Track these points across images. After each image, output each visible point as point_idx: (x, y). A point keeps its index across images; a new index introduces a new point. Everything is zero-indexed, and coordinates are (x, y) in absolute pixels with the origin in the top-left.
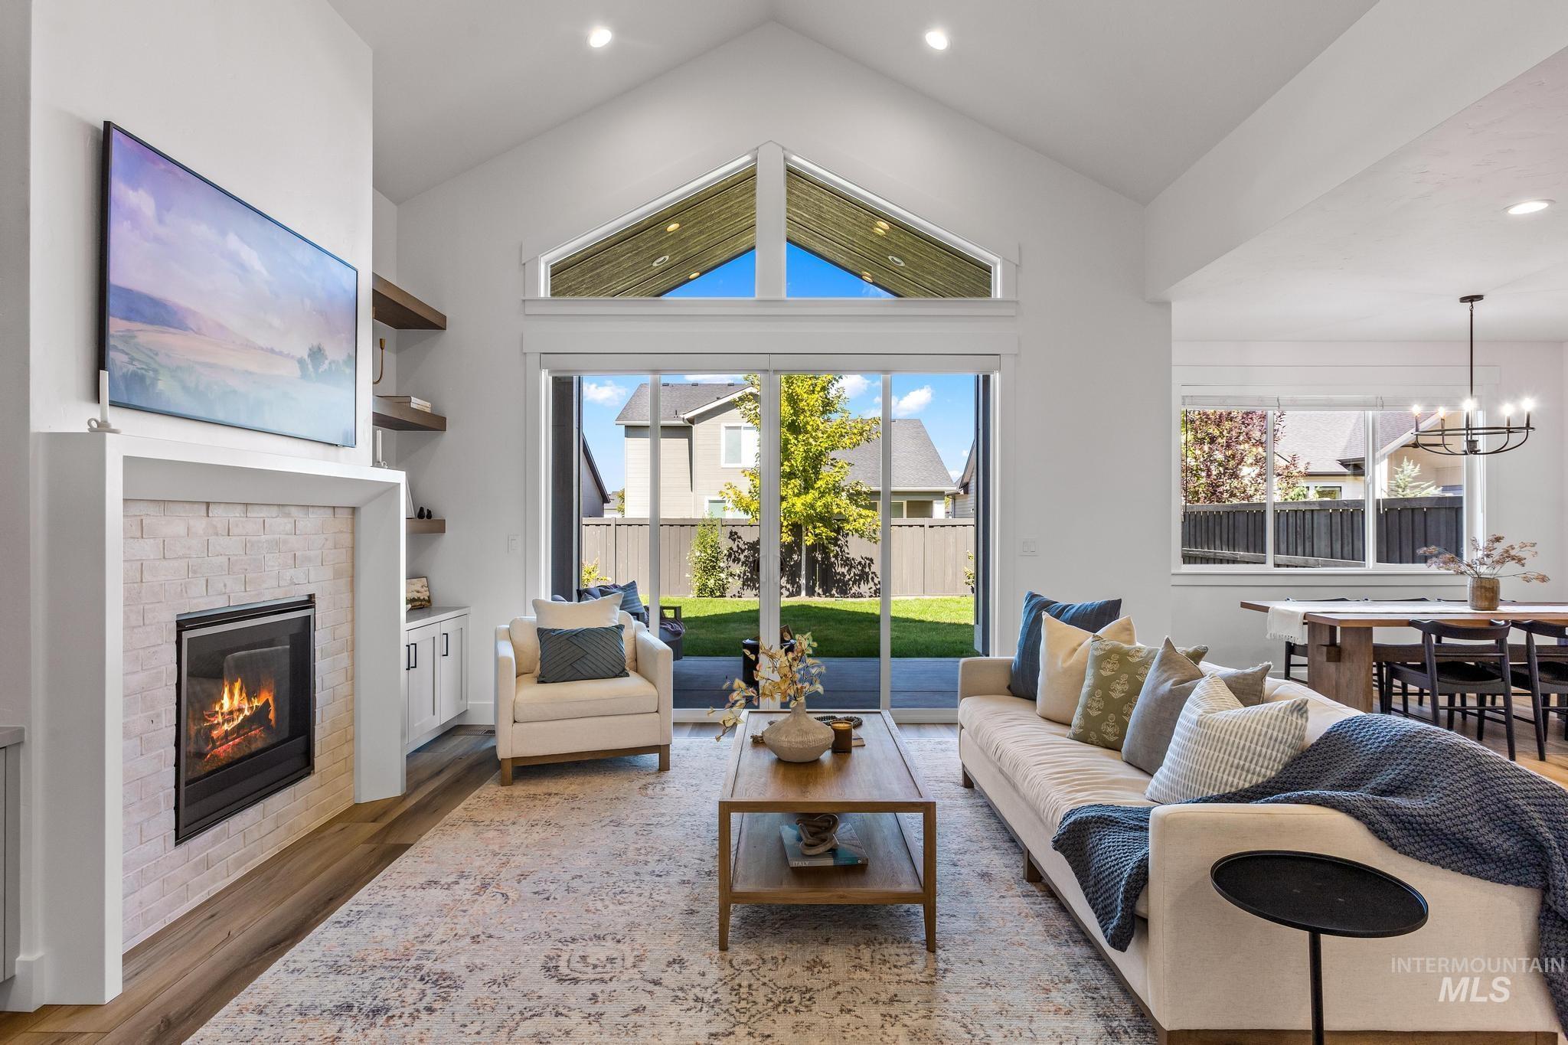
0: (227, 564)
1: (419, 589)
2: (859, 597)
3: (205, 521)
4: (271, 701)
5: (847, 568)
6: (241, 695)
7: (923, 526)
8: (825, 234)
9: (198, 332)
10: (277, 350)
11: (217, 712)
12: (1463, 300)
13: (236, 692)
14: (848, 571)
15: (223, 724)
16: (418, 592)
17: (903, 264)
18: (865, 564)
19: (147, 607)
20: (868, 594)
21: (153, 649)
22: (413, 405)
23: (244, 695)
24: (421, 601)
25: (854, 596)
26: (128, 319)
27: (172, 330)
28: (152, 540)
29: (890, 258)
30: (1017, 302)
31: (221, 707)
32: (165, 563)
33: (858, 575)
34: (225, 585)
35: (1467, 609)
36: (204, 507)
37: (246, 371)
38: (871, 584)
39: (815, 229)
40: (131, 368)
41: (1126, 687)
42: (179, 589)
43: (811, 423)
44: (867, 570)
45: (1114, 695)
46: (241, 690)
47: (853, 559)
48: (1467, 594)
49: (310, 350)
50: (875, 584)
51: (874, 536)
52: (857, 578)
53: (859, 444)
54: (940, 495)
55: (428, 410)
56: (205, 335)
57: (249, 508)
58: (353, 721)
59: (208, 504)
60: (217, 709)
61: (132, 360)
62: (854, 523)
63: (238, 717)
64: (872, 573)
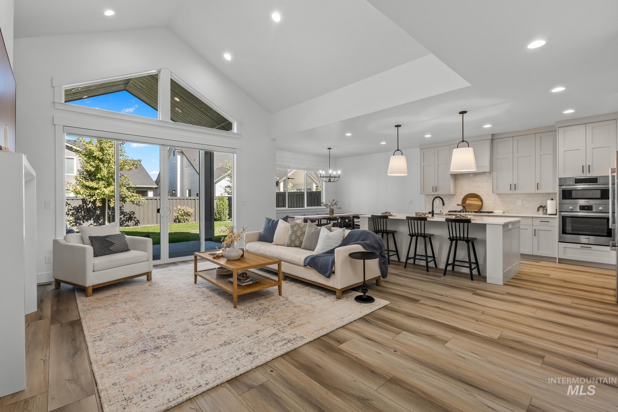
2: (128, 226)
5: (123, 215)
7: (157, 199)
8: (150, 95)
12: (328, 149)
14: (123, 217)
17: (181, 112)
18: (131, 214)
20: (132, 225)
25: (126, 226)
29: (176, 109)
30: (240, 134)
33: (128, 218)
35: (328, 215)
38: (133, 221)
39: (146, 92)
41: (301, 233)
43: (113, 160)
44: (132, 216)
45: (298, 235)
47: (126, 212)
48: (328, 212)
50: (135, 221)
51: (139, 203)
52: (128, 219)
53: (132, 169)
54: (151, 189)
62: (131, 198)
64: (134, 217)
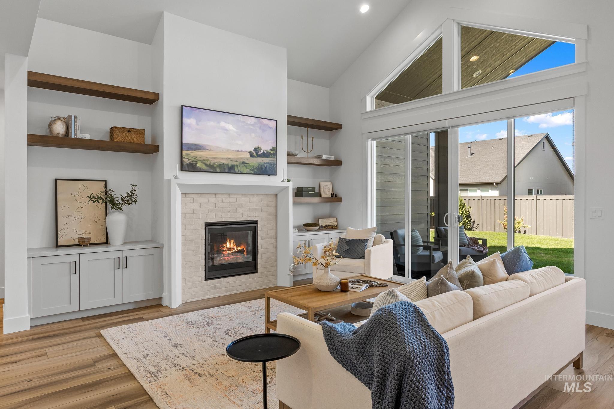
0: (222, 210)
1: (332, 222)
3: (214, 199)
4: (245, 249)
6: (234, 244)
9: (210, 150)
10: (240, 150)
11: (225, 247)
13: (232, 243)
15: (227, 251)
16: (332, 223)
19: (195, 219)
21: (198, 230)
22: (323, 158)
23: (235, 245)
24: (333, 226)
26: (188, 150)
27: (201, 151)
28: (197, 203)
31: (226, 245)
32: (201, 209)
34: (222, 216)
36: (214, 195)
37: (228, 158)
40: (189, 162)
42: (206, 216)
46: (234, 243)
49: (254, 148)
55: (333, 159)
56: (212, 150)
57: (230, 195)
58: (276, 260)
59: (215, 194)
60: (225, 246)
61: (189, 160)
63: (233, 250)
